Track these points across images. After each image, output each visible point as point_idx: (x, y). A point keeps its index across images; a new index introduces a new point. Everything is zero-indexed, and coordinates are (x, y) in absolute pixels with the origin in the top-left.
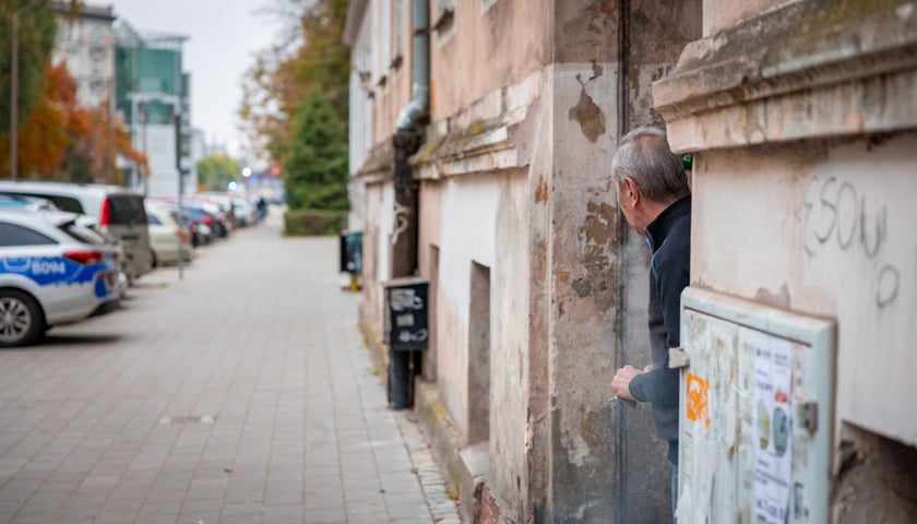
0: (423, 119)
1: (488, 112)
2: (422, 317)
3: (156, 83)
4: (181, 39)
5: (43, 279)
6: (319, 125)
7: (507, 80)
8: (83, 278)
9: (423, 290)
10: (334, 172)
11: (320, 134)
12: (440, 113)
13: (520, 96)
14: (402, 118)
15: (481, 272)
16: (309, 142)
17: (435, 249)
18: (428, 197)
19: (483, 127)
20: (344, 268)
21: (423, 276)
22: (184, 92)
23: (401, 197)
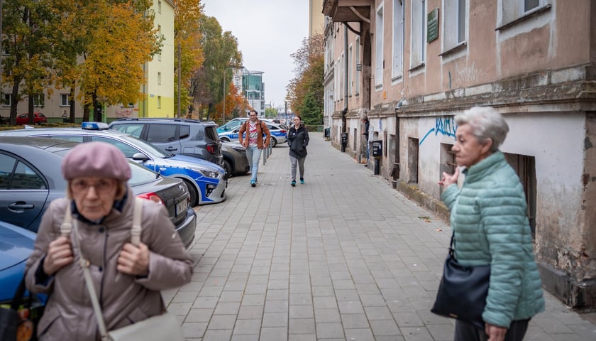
0: (347, 109)
1: (356, 111)
2: (347, 138)
3: (254, 87)
4: (262, 73)
5: (277, 136)
6: (311, 102)
7: (358, 108)
8: (283, 135)
9: (347, 134)
10: (314, 114)
11: (311, 104)
12: (349, 108)
13: (360, 110)
14: (343, 109)
15: (356, 129)
16: (308, 107)
17: (349, 128)
18: (347, 121)
19: (356, 113)
20: (326, 136)
21: (347, 132)
22: (262, 90)
23: (343, 121)
